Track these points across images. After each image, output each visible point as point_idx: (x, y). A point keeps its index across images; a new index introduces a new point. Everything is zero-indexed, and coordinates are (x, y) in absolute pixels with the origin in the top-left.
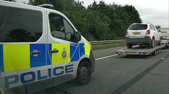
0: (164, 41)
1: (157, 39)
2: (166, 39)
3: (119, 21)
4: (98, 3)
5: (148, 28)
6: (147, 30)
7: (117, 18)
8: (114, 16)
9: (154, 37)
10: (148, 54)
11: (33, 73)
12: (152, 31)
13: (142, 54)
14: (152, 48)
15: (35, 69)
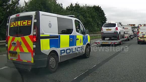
0: (126, 35)
1: (122, 33)
2: (127, 34)
3: (91, 20)
4: (74, 5)
5: (117, 26)
6: (116, 27)
7: (89, 17)
8: (87, 16)
9: (120, 32)
10: (117, 44)
11: (70, 49)
12: (119, 28)
13: (113, 43)
14: (119, 40)
15: (71, 48)
